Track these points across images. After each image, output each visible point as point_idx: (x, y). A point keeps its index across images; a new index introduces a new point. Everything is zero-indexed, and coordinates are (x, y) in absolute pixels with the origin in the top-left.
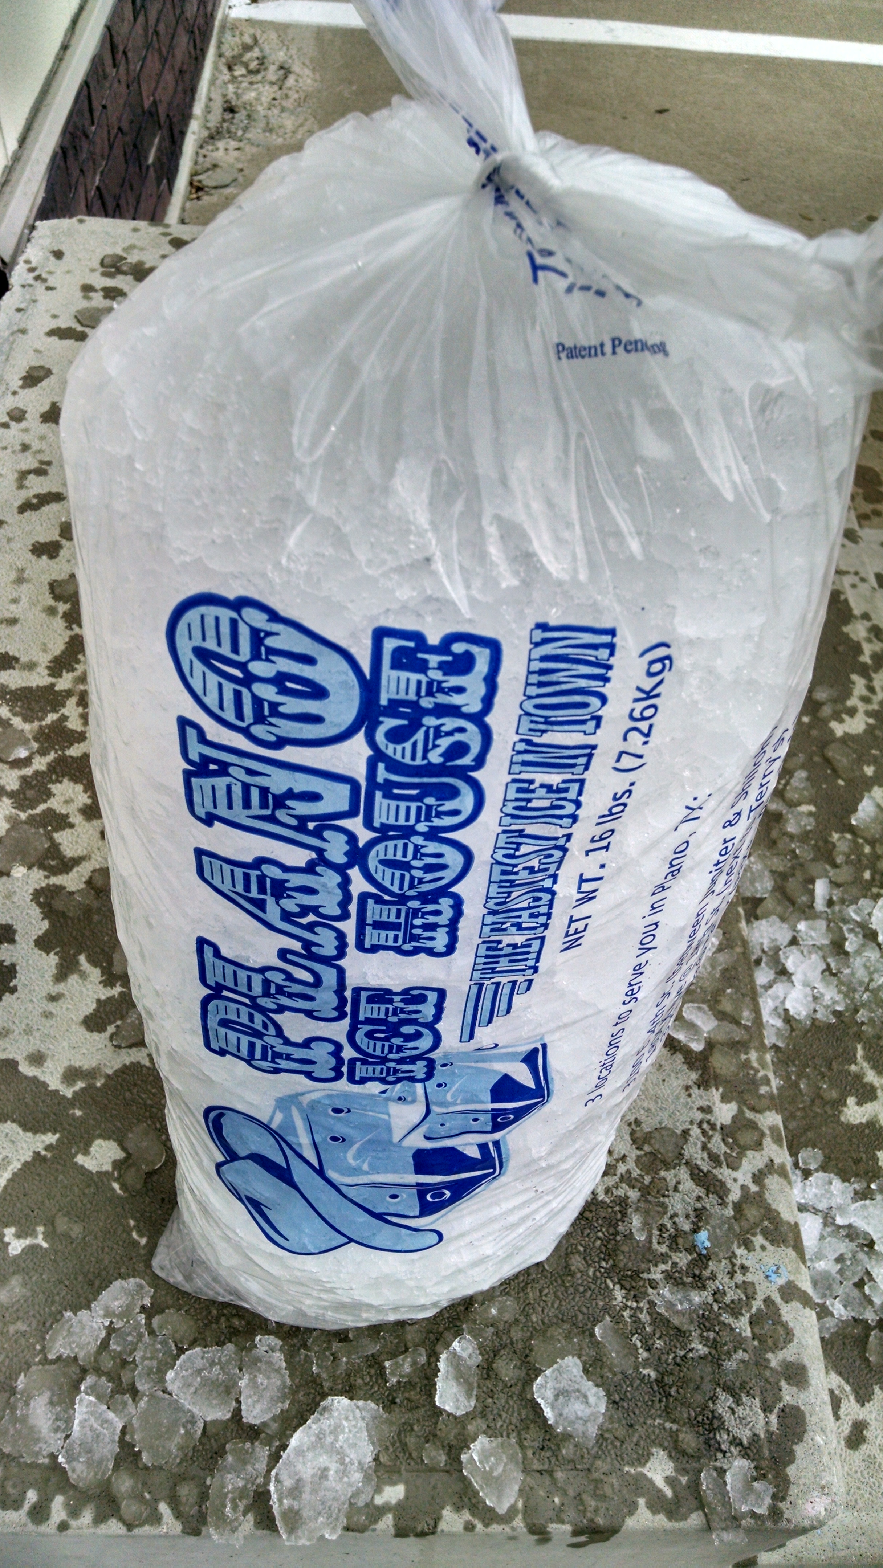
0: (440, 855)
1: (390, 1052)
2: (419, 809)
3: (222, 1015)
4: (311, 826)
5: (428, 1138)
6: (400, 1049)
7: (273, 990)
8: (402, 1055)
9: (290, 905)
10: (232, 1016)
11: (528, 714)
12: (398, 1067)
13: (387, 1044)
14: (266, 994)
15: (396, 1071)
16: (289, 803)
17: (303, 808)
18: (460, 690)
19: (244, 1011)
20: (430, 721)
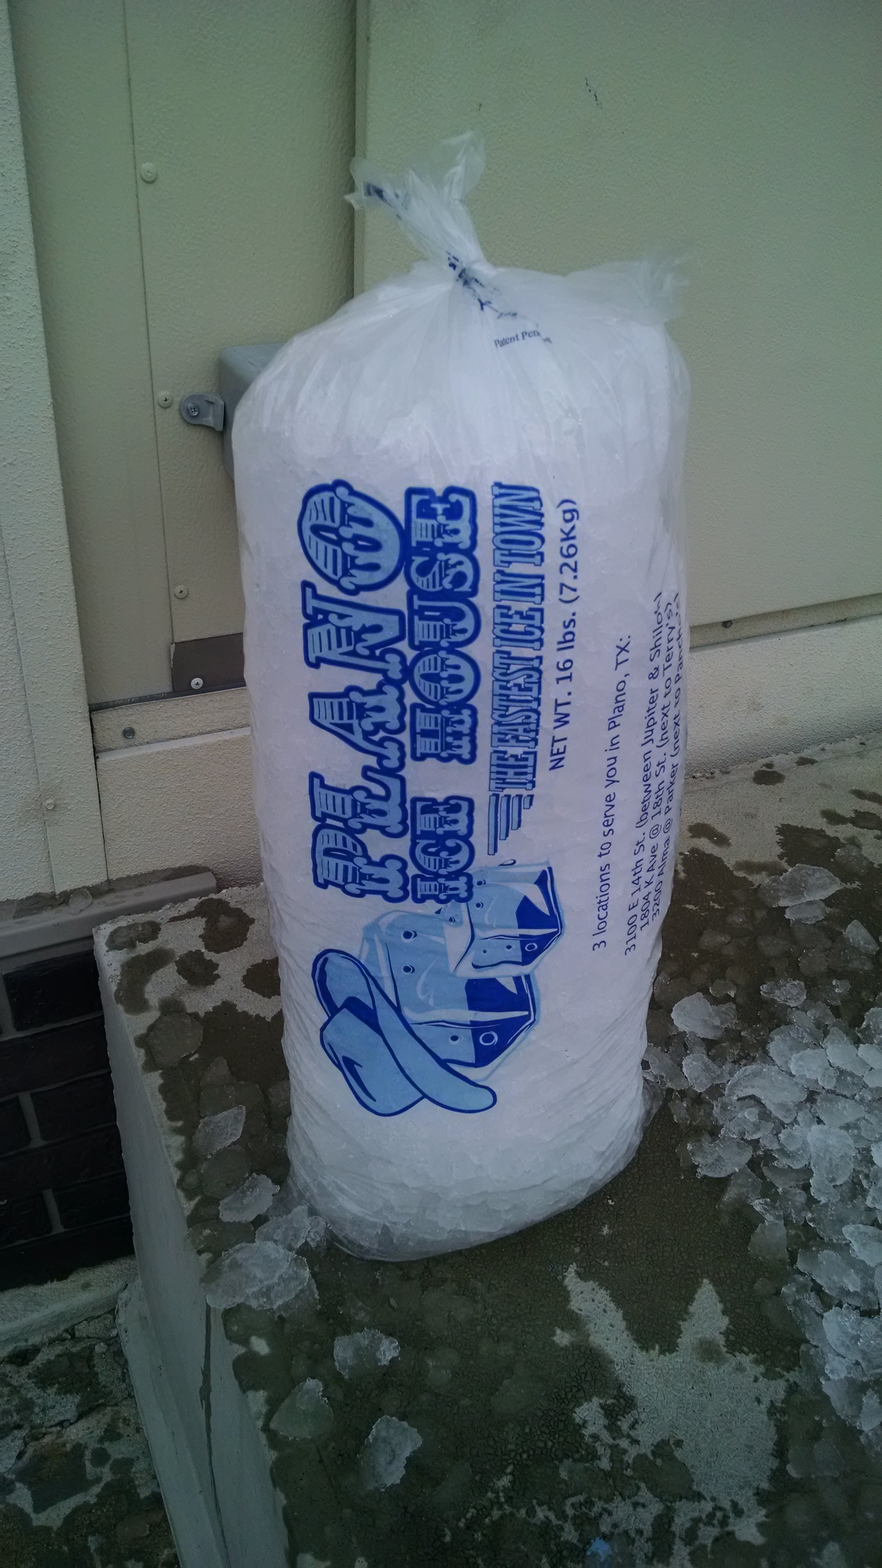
0: (457, 667)
1: (440, 867)
2: (441, 627)
3: (326, 846)
4: (378, 652)
5: (476, 967)
6: (447, 863)
7: (359, 811)
8: (449, 870)
9: (367, 725)
10: (332, 845)
11: (498, 548)
12: (448, 883)
13: (437, 858)
14: (355, 815)
15: (446, 888)
16: (364, 636)
17: (372, 639)
18: (456, 532)
19: (340, 835)
20: (441, 556)
